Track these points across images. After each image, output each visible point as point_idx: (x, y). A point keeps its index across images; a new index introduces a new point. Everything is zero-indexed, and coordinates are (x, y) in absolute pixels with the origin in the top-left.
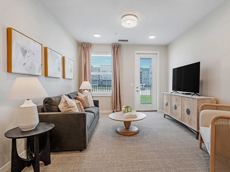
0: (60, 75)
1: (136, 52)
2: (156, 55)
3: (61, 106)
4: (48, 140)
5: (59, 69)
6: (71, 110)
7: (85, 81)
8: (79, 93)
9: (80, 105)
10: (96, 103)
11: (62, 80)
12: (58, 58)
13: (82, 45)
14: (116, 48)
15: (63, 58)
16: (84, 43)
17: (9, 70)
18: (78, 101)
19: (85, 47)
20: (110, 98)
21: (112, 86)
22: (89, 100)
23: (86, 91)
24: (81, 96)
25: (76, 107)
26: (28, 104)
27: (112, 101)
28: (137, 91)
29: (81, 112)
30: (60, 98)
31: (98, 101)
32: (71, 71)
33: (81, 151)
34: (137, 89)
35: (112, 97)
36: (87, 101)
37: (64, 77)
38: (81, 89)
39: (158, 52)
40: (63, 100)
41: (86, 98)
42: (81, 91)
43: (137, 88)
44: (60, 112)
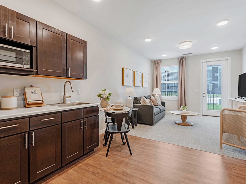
0: (141, 85)
1: (202, 61)
2: (227, 61)
3: (141, 102)
4: (136, 115)
5: (140, 82)
6: (146, 104)
7: (156, 88)
8: (152, 96)
9: (151, 102)
10: (163, 104)
11: (142, 87)
12: (139, 75)
13: (154, 62)
14: (182, 61)
15: (142, 74)
16: (156, 60)
17: (123, 85)
18: (150, 100)
19: (157, 63)
20: (176, 102)
21: (178, 92)
22: (158, 101)
23: (157, 95)
24: (153, 98)
25: (149, 103)
26: (130, 98)
27: (178, 104)
28: (204, 97)
29: (151, 105)
30: (141, 98)
31: (164, 102)
32: (147, 81)
33: (151, 125)
34: (204, 95)
35: (178, 101)
36: (156, 101)
37: (143, 86)
38: (154, 94)
39: (229, 58)
40: (142, 99)
41: (156, 99)
42: (153, 95)
43: (204, 93)
44: (141, 104)
